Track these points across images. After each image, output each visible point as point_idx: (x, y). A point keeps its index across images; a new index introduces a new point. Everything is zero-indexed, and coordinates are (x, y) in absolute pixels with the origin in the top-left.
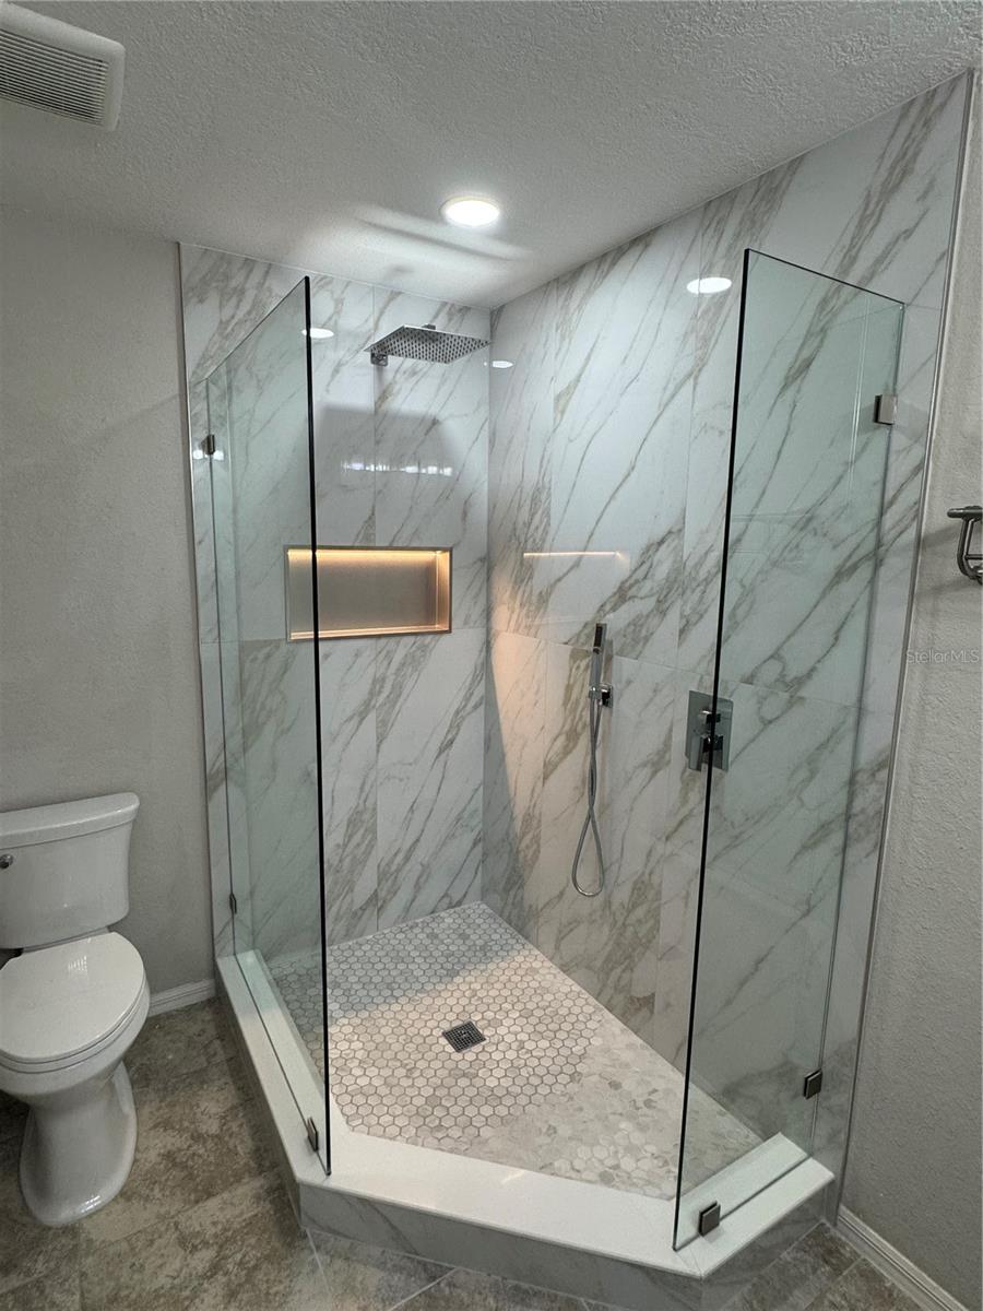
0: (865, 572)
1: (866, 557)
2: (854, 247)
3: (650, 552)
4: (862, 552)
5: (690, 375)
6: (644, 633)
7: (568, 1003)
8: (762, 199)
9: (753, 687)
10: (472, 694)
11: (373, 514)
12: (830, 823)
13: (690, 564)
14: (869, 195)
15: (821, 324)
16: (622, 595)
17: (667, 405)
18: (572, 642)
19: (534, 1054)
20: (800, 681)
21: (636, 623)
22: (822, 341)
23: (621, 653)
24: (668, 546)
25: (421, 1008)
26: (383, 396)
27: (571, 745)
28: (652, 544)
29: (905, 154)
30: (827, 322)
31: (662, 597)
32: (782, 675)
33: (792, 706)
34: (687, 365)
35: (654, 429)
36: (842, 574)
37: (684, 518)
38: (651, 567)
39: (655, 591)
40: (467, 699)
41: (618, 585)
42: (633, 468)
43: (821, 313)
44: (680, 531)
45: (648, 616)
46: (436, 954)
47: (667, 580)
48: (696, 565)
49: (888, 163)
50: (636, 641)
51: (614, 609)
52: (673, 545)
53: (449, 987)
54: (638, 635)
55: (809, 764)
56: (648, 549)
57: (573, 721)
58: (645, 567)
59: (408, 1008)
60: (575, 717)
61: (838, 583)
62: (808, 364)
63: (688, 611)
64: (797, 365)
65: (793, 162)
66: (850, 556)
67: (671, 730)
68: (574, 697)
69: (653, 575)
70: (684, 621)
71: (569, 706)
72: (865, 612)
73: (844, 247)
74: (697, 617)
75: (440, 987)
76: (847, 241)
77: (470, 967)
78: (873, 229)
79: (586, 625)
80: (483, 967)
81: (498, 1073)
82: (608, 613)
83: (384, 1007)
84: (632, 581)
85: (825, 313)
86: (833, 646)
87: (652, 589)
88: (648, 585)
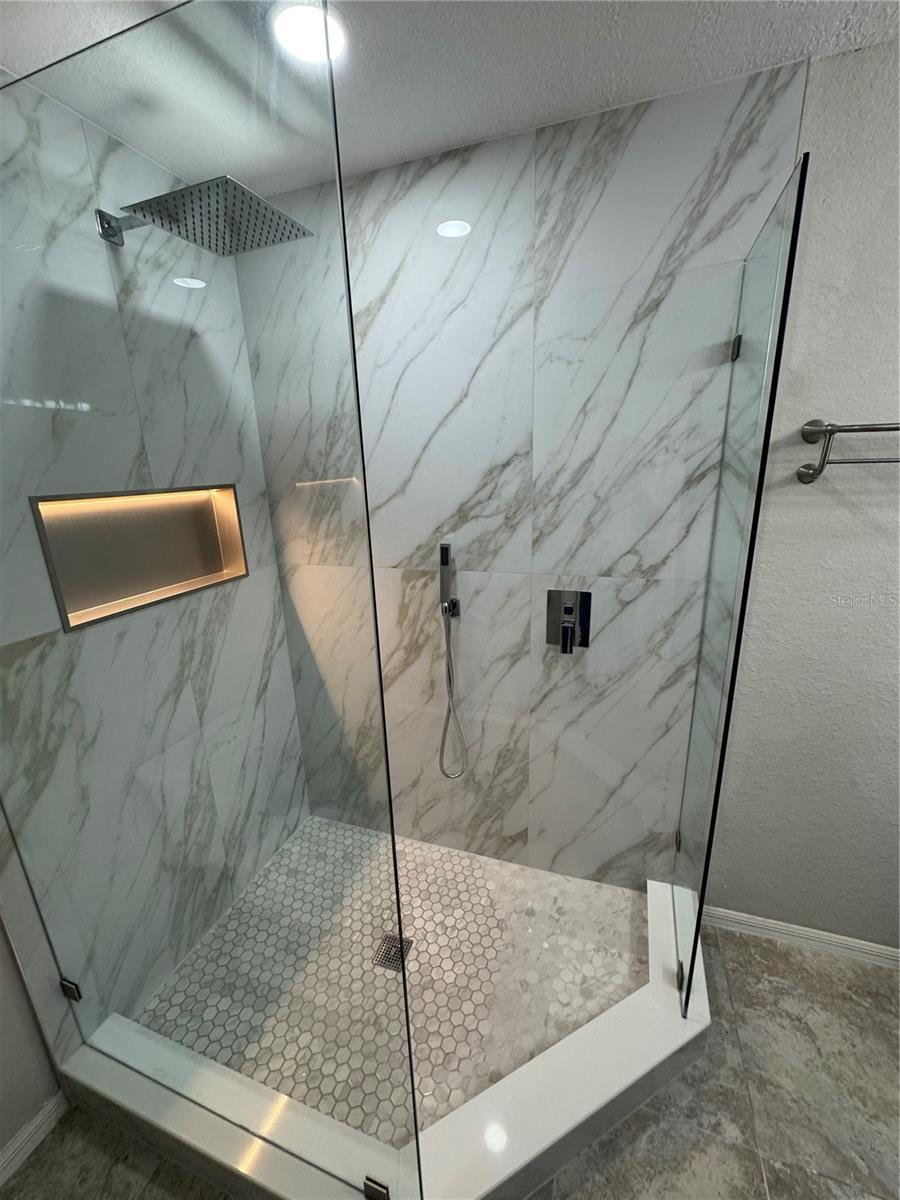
0: (712, 478)
1: (713, 467)
2: (703, 201)
3: (494, 475)
4: (709, 464)
5: (529, 306)
6: (492, 547)
7: (448, 866)
8: (605, 137)
9: (610, 578)
10: (275, 633)
11: (143, 447)
12: (685, 666)
13: (540, 483)
14: (716, 155)
15: (670, 269)
16: (462, 515)
17: (503, 333)
18: (403, 564)
19: (459, 927)
20: (655, 568)
21: (482, 540)
22: (671, 284)
23: (467, 567)
24: (515, 467)
25: (335, 952)
26: (126, 288)
27: (412, 657)
28: (496, 467)
29: (751, 123)
30: (677, 267)
31: (511, 513)
32: (639, 566)
33: (648, 587)
34: (524, 295)
35: (490, 357)
36: (691, 482)
37: (532, 441)
38: (495, 488)
39: (502, 508)
40: (272, 639)
41: (457, 507)
42: (466, 395)
43: (669, 258)
44: (527, 453)
45: (495, 532)
46: (308, 888)
47: (516, 498)
48: (547, 483)
49: (734, 129)
50: (483, 555)
51: (454, 529)
52: (520, 466)
53: (345, 913)
54: (485, 550)
55: (665, 628)
56: (491, 471)
57: (412, 636)
58: (488, 489)
59: (323, 960)
60: (414, 632)
61: (688, 488)
62: (657, 305)
63: (541, 523)
64: (646, 304)
65: (637, 106)
66: (699, 467)
67: (529, 625)
68: (411, 613)
69: (499, 495)
70: (537, 533)
71: (406, 623)
72: (712, 510)
73: (693, 201)
74: (551, 528)
75: (336, 919)
76: (695, 194)
77: (348, 883)
78: (721, 187)
79: (419, 548)
80: (358, 876)
81: (447, 964)
82: (447, 533)
83: (300, 977)
84: (474, 501)
85: (672, 259)
86: (684, 537)
87: (498, 508)
88: (493, 505)
